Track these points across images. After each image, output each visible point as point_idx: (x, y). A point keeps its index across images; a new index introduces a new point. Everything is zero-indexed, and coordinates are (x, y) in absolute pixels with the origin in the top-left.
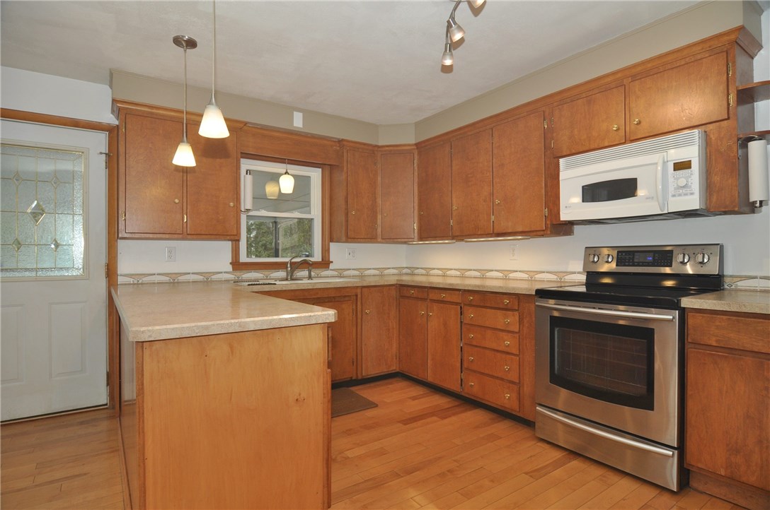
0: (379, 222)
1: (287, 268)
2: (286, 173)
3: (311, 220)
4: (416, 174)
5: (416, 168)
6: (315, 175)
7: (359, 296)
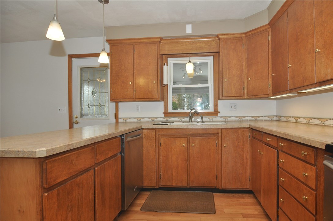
0: (245, 85)
1: (189, 115)
2: (189, 62)
3: (208, 88)
4: (270, 46)
5: (270, 42)
6: (210, 60)
7: (220, 134)
